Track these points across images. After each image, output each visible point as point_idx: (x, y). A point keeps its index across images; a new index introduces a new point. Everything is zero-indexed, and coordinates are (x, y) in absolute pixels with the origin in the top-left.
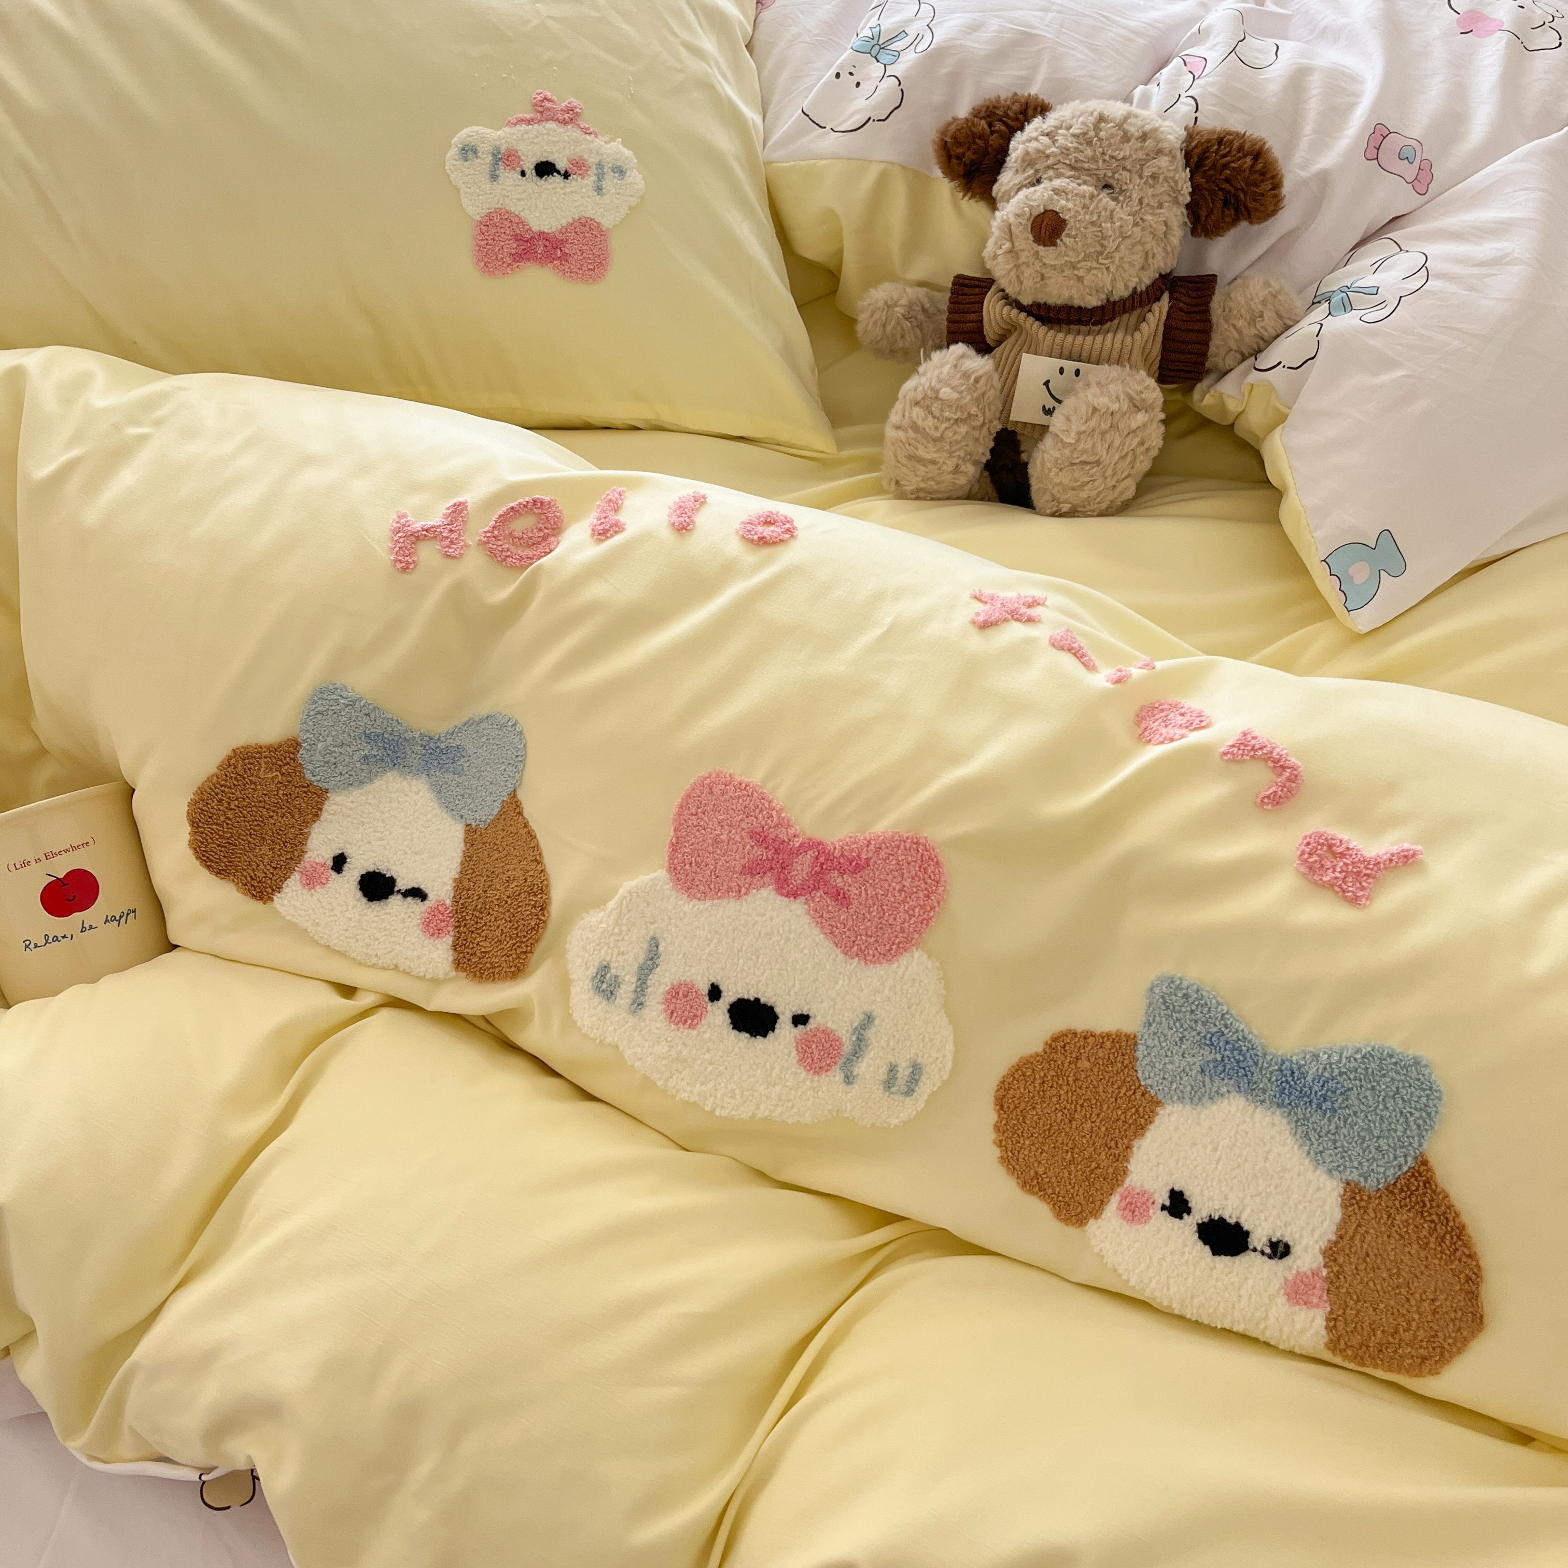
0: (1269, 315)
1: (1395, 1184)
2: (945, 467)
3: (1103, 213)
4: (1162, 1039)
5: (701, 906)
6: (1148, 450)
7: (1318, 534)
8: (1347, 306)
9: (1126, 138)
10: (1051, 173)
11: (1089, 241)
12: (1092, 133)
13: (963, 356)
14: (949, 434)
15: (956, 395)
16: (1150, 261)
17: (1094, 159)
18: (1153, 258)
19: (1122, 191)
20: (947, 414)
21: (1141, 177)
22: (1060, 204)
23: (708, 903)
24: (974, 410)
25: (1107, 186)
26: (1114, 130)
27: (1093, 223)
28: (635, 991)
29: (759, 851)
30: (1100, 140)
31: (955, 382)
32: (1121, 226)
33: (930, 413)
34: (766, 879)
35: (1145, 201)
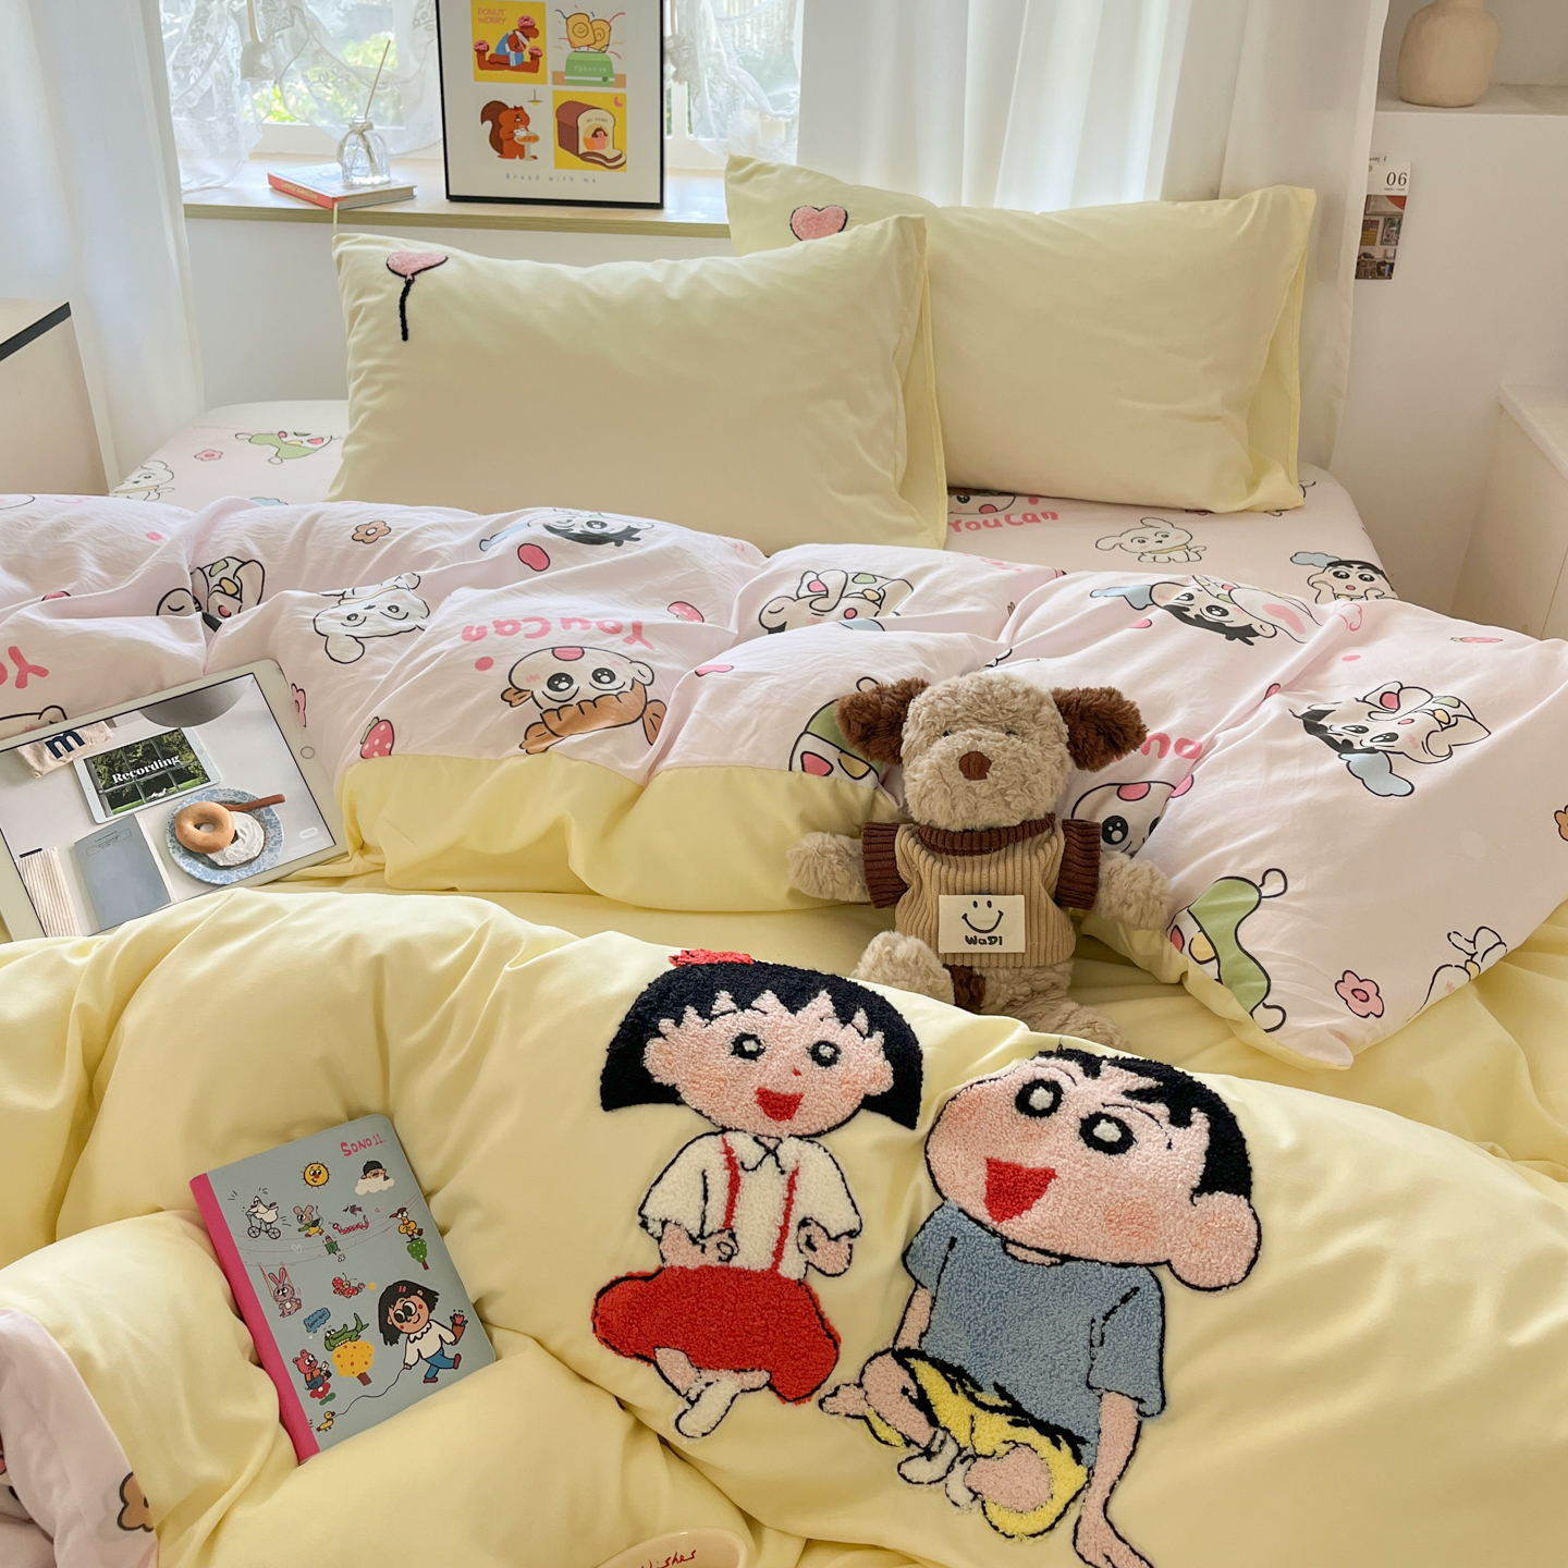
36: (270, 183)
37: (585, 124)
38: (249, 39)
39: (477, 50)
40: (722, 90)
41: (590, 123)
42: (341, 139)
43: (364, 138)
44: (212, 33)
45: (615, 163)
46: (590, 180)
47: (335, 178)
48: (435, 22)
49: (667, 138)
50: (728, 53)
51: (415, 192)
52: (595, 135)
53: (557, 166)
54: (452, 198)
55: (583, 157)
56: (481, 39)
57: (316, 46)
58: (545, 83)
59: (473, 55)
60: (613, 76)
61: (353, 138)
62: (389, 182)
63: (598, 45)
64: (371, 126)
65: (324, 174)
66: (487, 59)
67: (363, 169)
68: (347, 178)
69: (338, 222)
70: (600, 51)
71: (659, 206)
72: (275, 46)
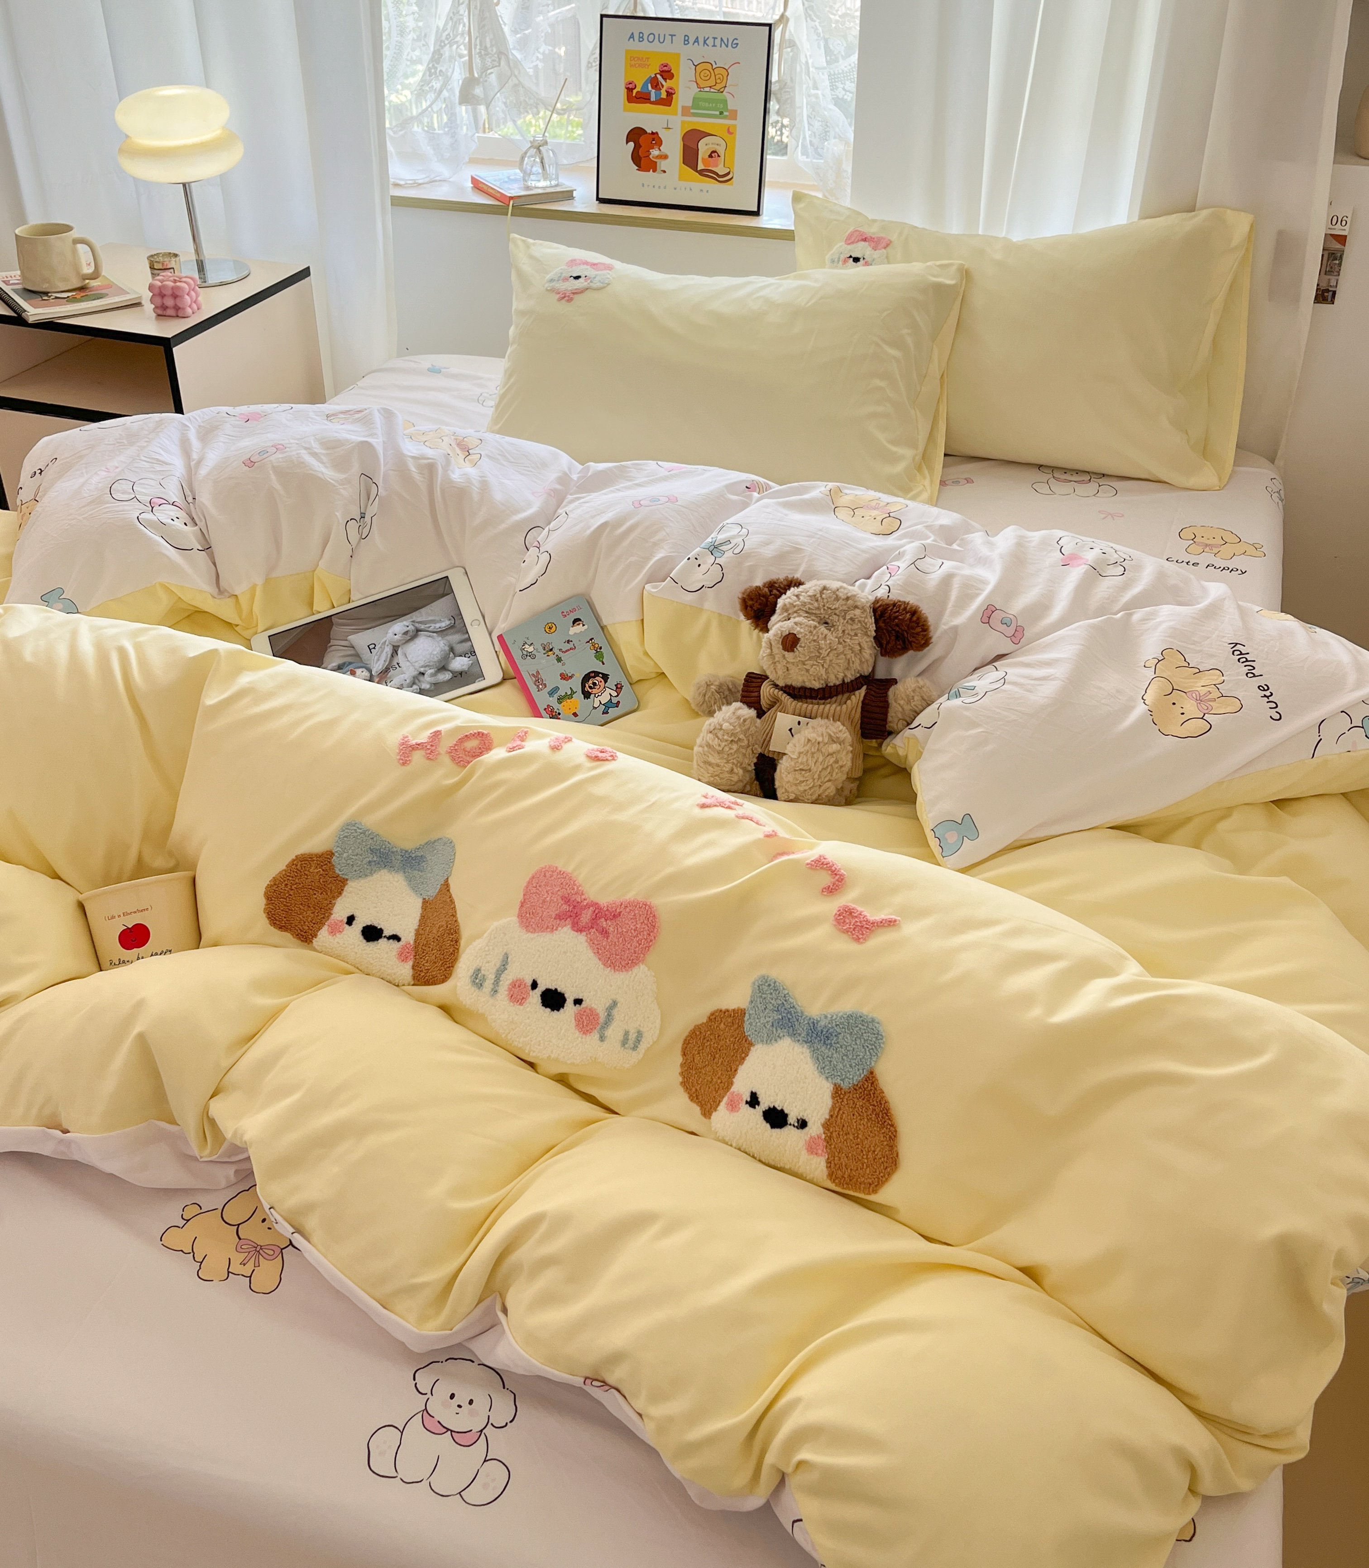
7: (930, 815)
8: (957, 696)
9: (837, 599)
10: (795, 615)
11: (812, 650)
12: (818, 595)
13: (740, 708)
14: (727, 749)
15: (732, 727)
16: (851, 665)
17: (818, 608)
18: (853, 663)
19: (833, 626)
20: (726, 737)
21: (844, 619)
22: (797, 630)
23: (536, 934)
24: (742, 736)
25: (826, 623)
26: (831, 595)
27: (814, 641)
28: (493, 984)
29: (565, 907)
30: (823, 599)
31: (732, 721)
32: (830, 643)
33: (717, 737)
34: (567, 922)
35: (846, 632)
36: (472, 183)
37: (704, 147)
38: (468, 75)
39: (628, 88)
40: (817, 124)
41: (707, 147)
42: (524, 150)
43: (540, 151)
44: (444, 70)
45: (724, 178)
46: (705, 191)
47: (516, 180)
48: (598, 67)
50: (823, 95)
51: (575, 194)
52: (710, 156)
53: (680, 180)
54: (601, 201)
55: (701, 173)
56: (631, 79)
57: (517, 82)
58: (676, 114)
59: (623, 92)
60: (727, 110)
61: (533, 151)
62: (557, 186)
63: (718, 87)
64: (546, 143)
65: (512, 177)
66: (634, 95)
67: (539, 173)
68: (526, 181)
69: (512, 215)
70: (720, 91)
71: (757, 213)
72: (486, 81)
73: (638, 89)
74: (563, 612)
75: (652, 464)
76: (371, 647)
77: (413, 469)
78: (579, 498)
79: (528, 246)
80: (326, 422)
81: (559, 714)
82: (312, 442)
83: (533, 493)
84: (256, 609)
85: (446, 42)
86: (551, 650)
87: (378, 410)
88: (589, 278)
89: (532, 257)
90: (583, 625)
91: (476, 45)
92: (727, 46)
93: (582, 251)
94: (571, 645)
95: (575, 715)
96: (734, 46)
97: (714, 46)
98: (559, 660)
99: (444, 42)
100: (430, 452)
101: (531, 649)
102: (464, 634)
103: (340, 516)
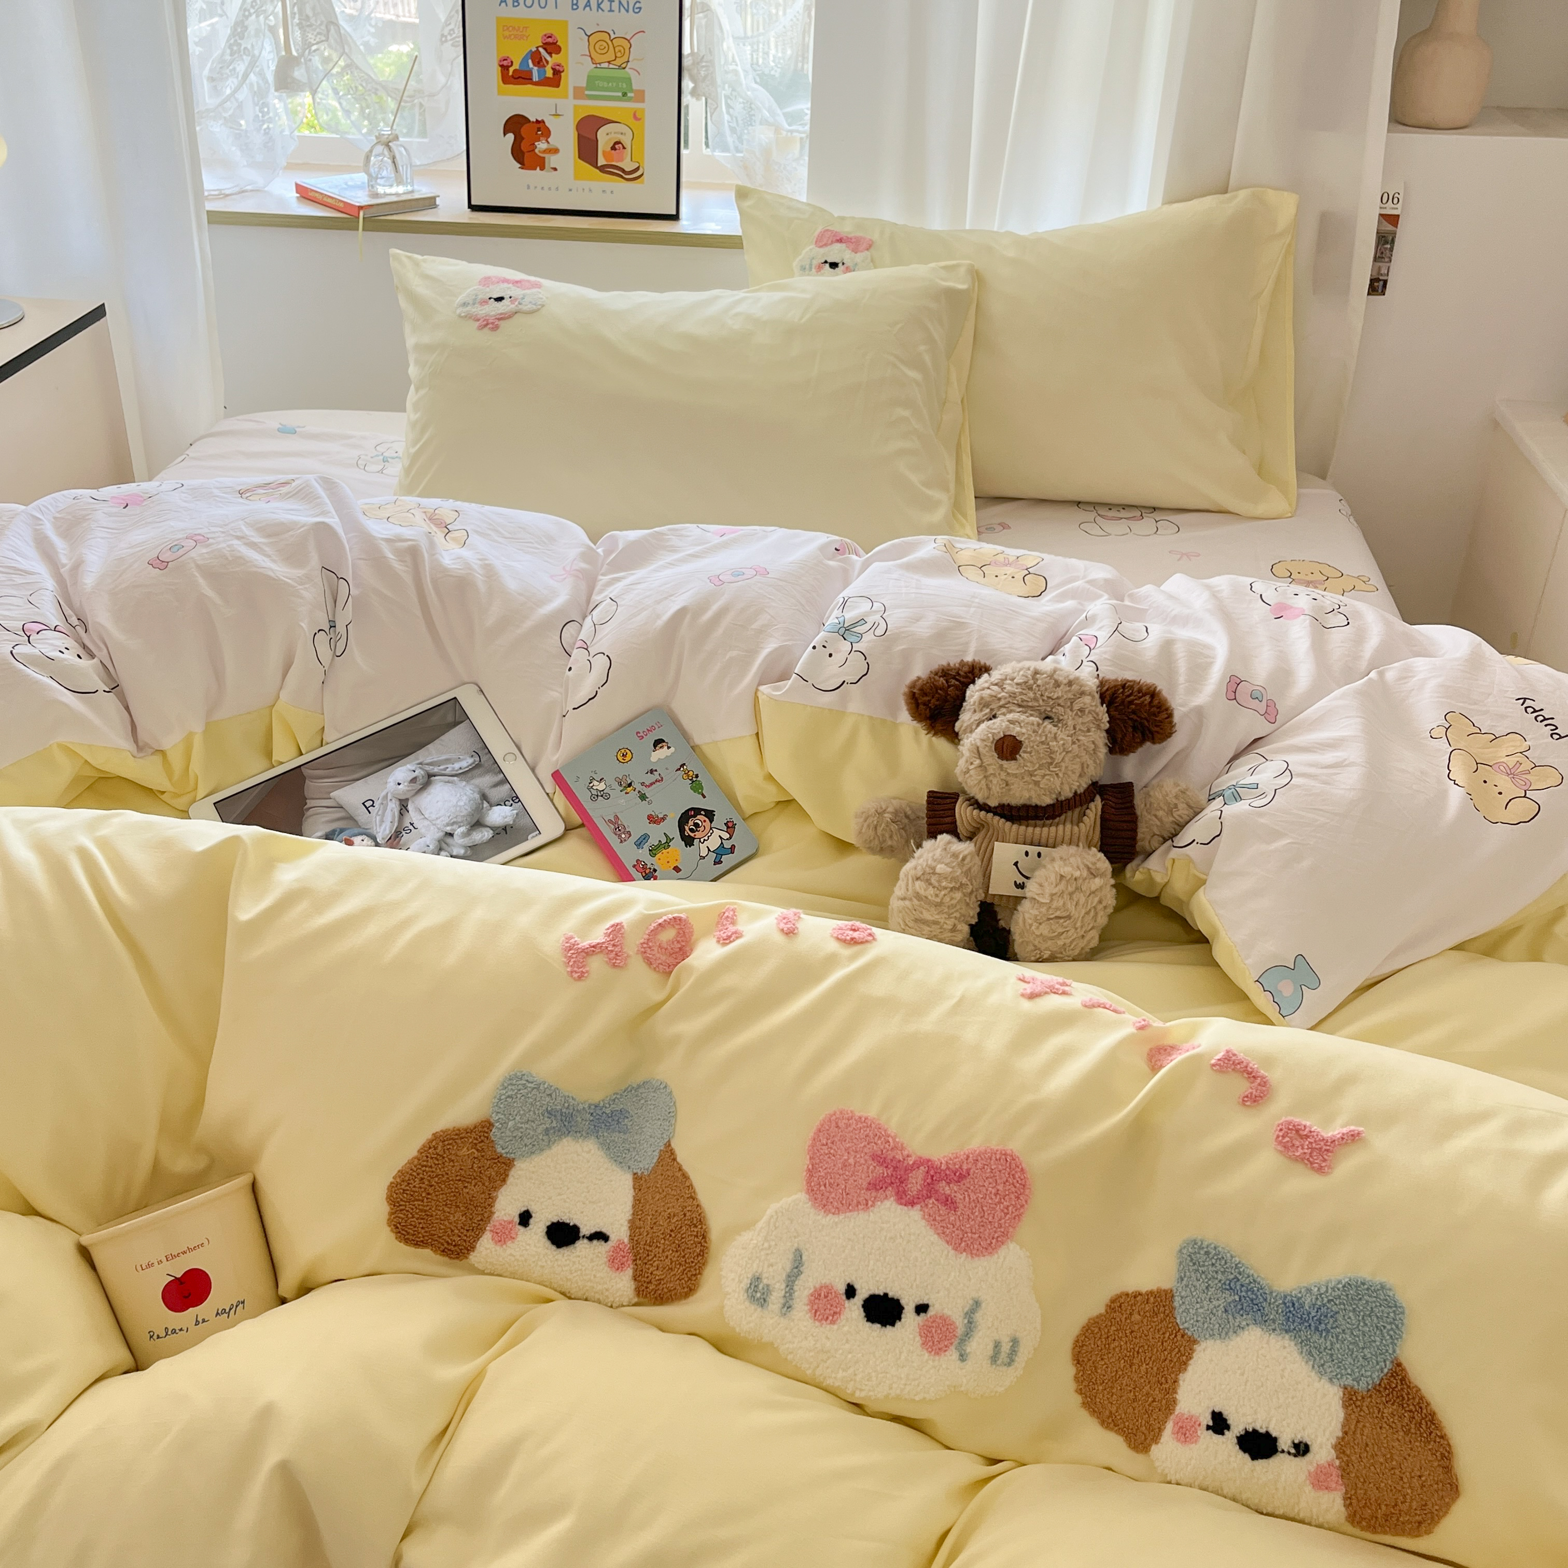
0: (1181, 806)
1: (1380, 1385)
2: (945, 926)
3: (1049, 735)
4: (1193, 1289)
5: (836, 1219)
6: (1105, 907)
8: (1237, 797)
9: (1057, 684)
10: (1004, 710)
11: (1042, 755)
12: (1031, 682)
13: (949, 843)
14: (947, 899)
15: (949, 870)
16: (1086, 770)
17: (1035, 699)
18: (1087, 768)
19: (1059, 721)
20: (944, 884)
21: (1071, 710)
22: (1015, 730)
23: (842, 1216)
24: (964, 880)
25: (1048, 718)
26: (1047, 680)
27: (1042, 743)
28: (785, 1296)
29: (880, 1170)
30: (1038, 686)
31: (948, 860)
32: (1064, 744)
33: (930, 884)
34: (888, 1193)
35: (1078, 727)
36: (297, 192)
37: (604, 137)
38: (283, 53)
39: (502, 66)
40: (738, 107)
41: (610, 136)
42: (367, 149)
43: (390, 149)
44: (249, 47)
45: (632, 175)
46: (608, 192)
47: (360, 187)
48: (461, 39)
49: (684, 152)
50: (745, 71)
51: (438, 201)
52: (613, 148)
53: (576, 178)
54: (473, 208)
55: (602, 169)
56: (505, 55)
58: (566, 97)
59: (496, 71)
60: (632, 91)
61: (380, 149)
62: (412, 192)
63: (619, 62)
64: (396, 138)
65: (350, 183)
66: (511, 73)
67: (388, 178)
68: (373, 187)
69: (364, 230)
70: (620, 67)
71: (675, 217)
72: (310, 60)
73: (516, 66)
74: (638, 733)
75: (693, 530)
76: (368, 804)
77: (390, 556)
78: (618, 580)
79: (417, 264)
80: (241, 500)
81: (655, 870)
82: (243, 528)
83: (552, 577)
84: (196, 767)
85: (252, 11)
86: (630, 785)
87: (315, 479)
88: (516, 300)
89: (426, 277)
90: (669, 748)
91: (293, 14)
92: (627, 11)
93: (489, 266)
94: (656, 776)
95: (677, 869)
96: (637, 10)
97: (611, 11)
98: (643, 797)
99: (249, 11)
100: (406, 532)
101: (602, 786)
102: (496, 774)
103: (306, 627)
